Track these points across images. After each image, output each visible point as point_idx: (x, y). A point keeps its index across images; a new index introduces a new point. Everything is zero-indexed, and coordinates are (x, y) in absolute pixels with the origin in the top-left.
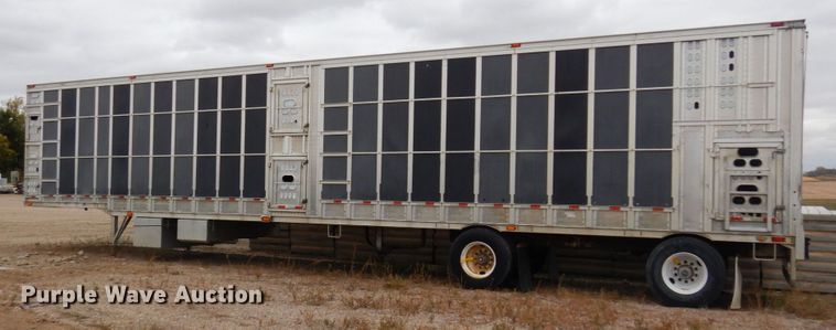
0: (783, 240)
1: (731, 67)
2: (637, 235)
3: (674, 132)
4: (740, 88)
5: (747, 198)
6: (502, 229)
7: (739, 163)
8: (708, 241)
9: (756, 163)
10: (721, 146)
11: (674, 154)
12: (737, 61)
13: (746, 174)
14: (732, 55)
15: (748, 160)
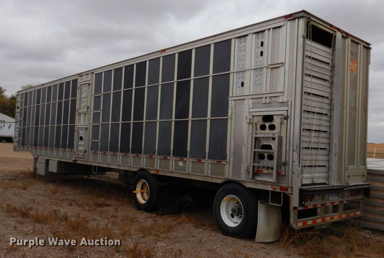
0: (287, 189)
1: (262, 54)
2: (210, 180)
3: (230, 105)
4: (265, 69)
5: (266, 155)
6: (152, 172)
7: (263, 127)
8: (244, 187)
9: (272, 127)
10: (254, 114)
11: (229, 121)
12: (265, 49)
13: (267, 135)
14: (262, 44)
15: (267, 125)
